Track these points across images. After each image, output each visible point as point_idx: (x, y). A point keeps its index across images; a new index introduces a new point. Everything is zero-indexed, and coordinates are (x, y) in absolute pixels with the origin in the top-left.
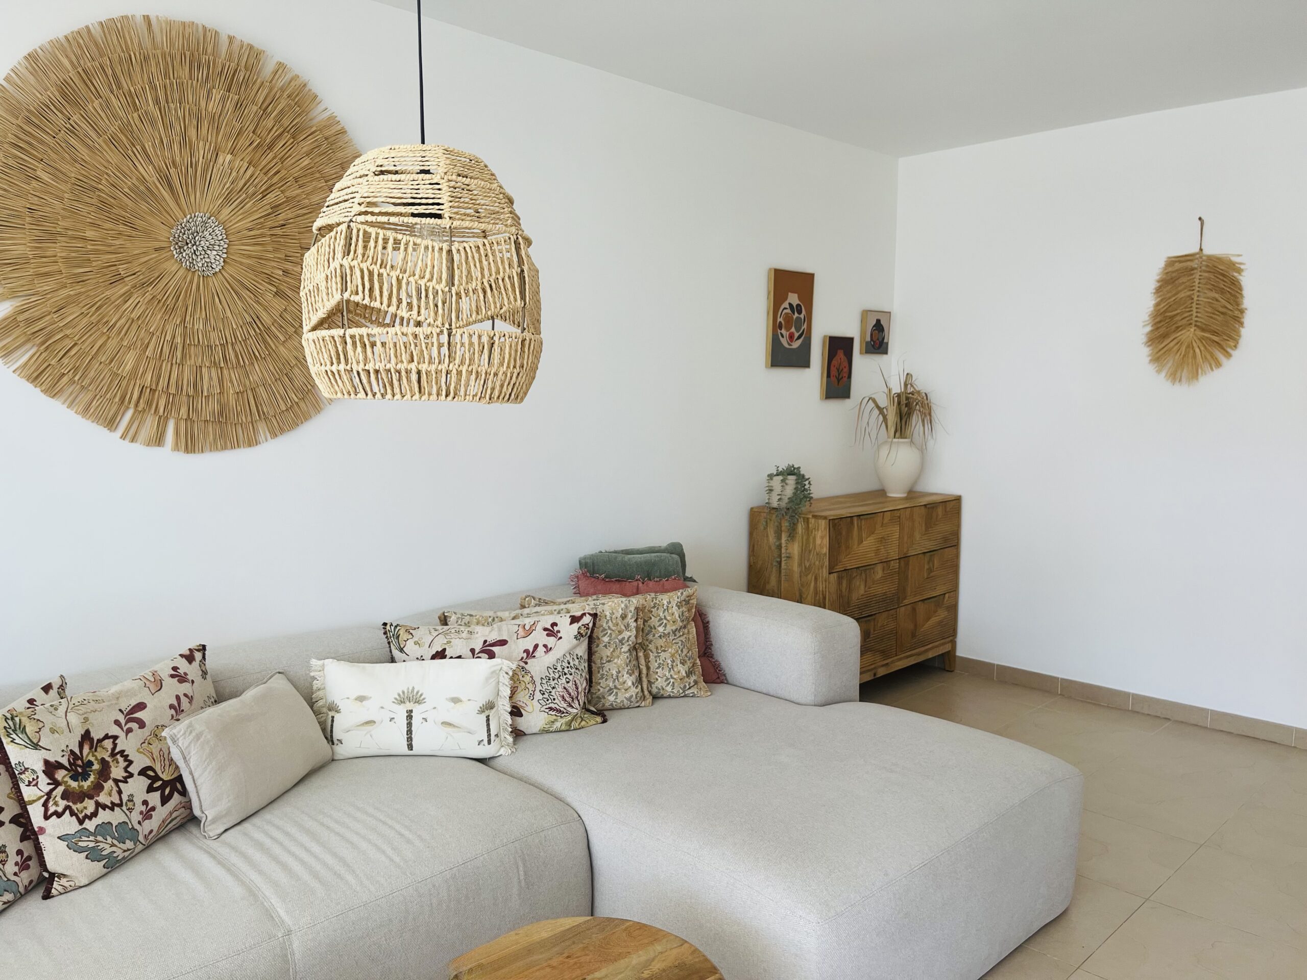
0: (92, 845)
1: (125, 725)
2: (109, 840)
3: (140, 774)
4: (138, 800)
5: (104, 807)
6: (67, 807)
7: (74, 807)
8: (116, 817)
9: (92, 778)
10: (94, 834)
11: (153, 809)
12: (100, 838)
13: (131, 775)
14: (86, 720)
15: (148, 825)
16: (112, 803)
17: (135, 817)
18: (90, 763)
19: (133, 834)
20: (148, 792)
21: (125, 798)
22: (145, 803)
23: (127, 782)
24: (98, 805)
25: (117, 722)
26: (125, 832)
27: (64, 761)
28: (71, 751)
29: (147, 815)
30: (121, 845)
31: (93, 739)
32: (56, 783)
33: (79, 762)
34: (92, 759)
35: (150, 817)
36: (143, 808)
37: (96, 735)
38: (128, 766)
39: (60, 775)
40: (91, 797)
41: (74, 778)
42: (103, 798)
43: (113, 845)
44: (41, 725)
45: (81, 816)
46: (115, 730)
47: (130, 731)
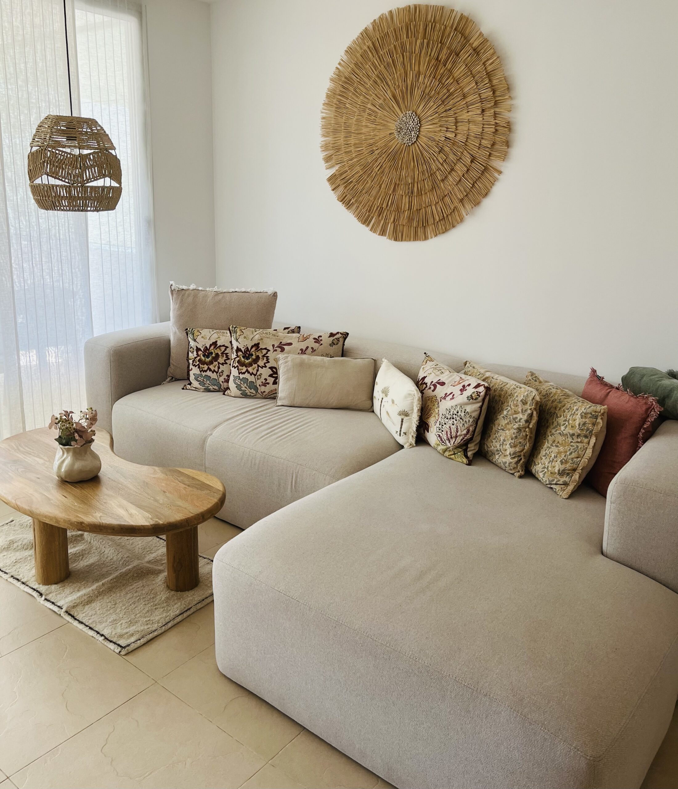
0: (239, 383)
1: (277, 347)
2: (245, 385)
3: (269, 368)
4: (263, 377)
5: (249, 372)
6: (237, 366)
7: (239, 367)
8: (251, 378)
9: (250, 360)
10: (241, 380)
11: (268, 384)
12: (242, 382)
13: (266, 367)
14: (262, 339)
15: (263, 389)
16: (252, 373)
17: (259, 382)
18: (252, 355)
19: (256, 389)
20: (269, 376)
21: (258, 373)
22: (266, 379)
23: (262, 368)
24: (247, 371)
25: (273, 346)
26: (252, 385)
27: (243, 350)
28: (247, 347)
29: (265, 384)
30: (249, 390)
31: (259, 347)
32: (238, 356)
33: (248, 353)
34: (253, 353)
35: (266, 386)
36: (264, 381)
37: (261, 346)
38: (266, 363)
39: (240, 353)
40: (246, 367)
41: (243, 357)
42: (250, 369)
43: (246, 388)
44: (242, 333)
45: (240, 371)
46: (271, 348)
47: (276, 350)
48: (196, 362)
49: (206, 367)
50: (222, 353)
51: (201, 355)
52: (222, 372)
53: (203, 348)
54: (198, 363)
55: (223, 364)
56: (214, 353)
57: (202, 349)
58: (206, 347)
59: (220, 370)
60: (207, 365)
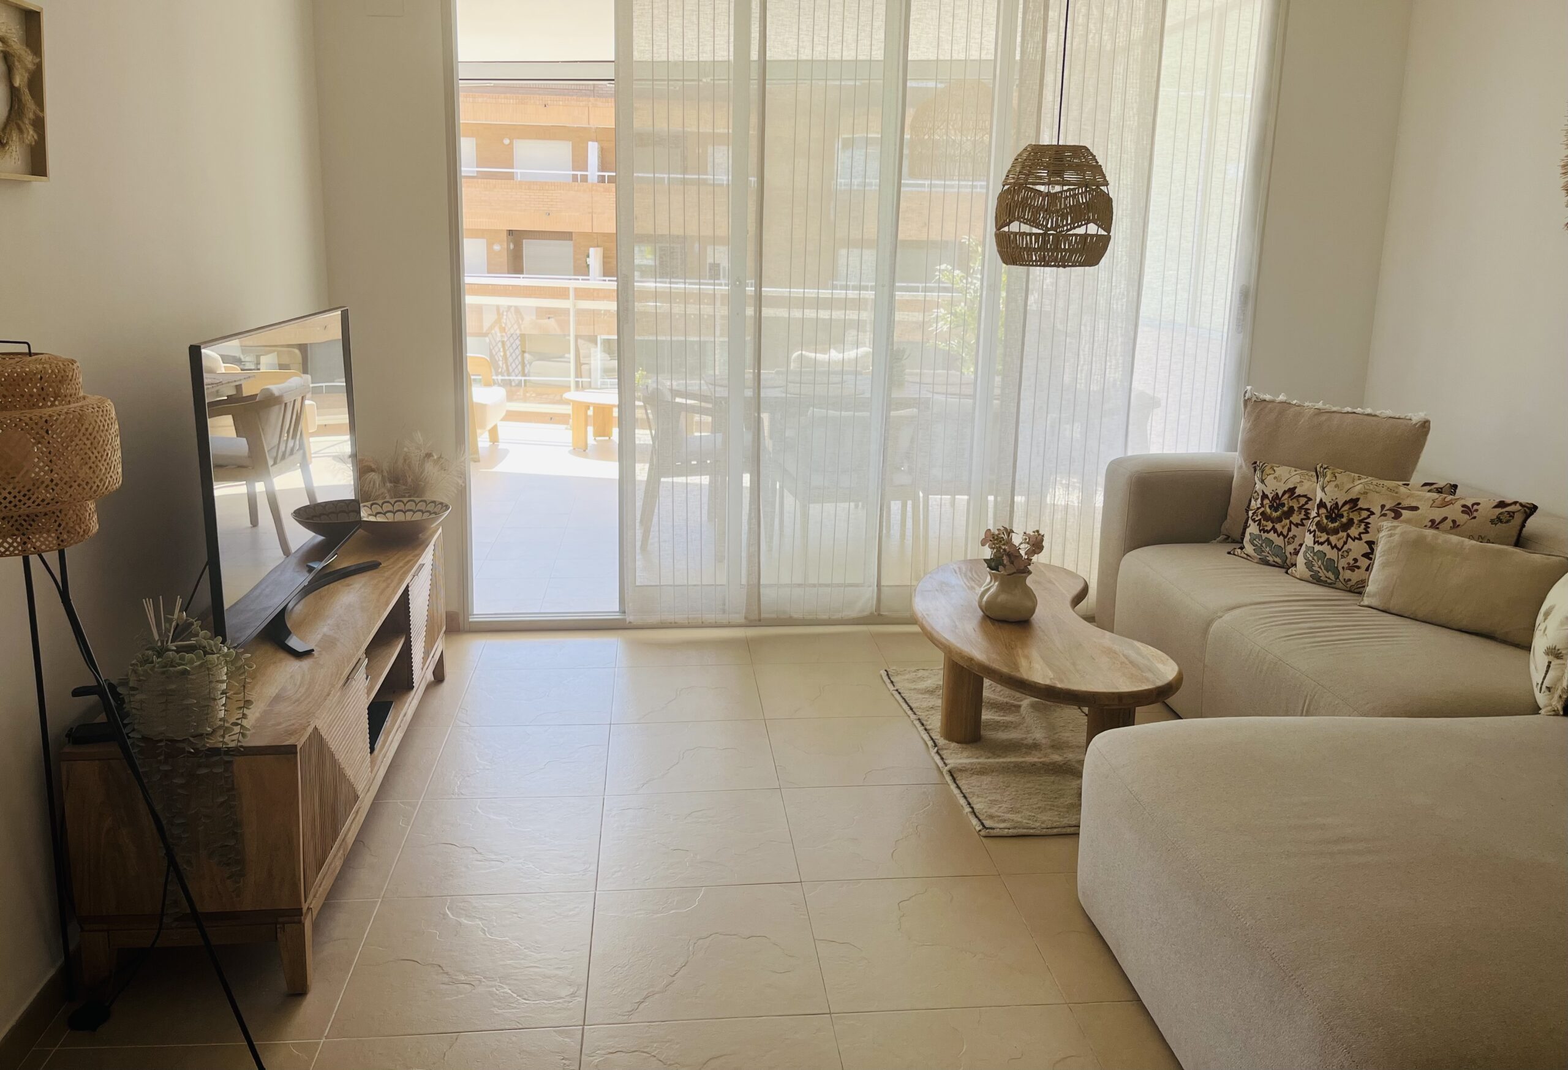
0: (1311, 559)
1: (1388, 510)
2: (1320, 563)
3: (1367, 542)
4: (1352, 556)
5: (1330, 543)
6: (1315, 531)
7: (1317, 532)
8: (1332, 554)
9: (1336, 524)
10: (1315, 554)
11: (1358, 567)
12: (1315, 558)
13: (1360, 539)
14: (1366, 493)
15: (1348, 574)
16: (1335, 545)
17: (1343, 563)
18: (1342, 516)
19: (1337, 574)
20: (1363, 556)
21: (1346, 547)
22: (1356, 560)
23: (1354, 541)
24: (1328, 541)
25: (1383, 506)
26: (1331, 566)
27: (1329, 505)
28: (1337, 503)
29: (1353, 567)
30: (1326, 572)
31: (1357, 505)
32: (1318, 515)
33: (1336, 511)
34: (1345, 514)
35: (1353, 571)
36: (1352, 562)
37: (1361, 504)
38: (1363, 533)
39: (1323, 511)
40: (1328, 534)
41: (1327, 517)
42: (1333, 539)
43: (1320, 567)
44: (1334, 479)
45: (1316, 540)
46: (1377, 510)
47: (1385, 515)
48: (1257, 516)
49: (1269, 525)
50: (1300, 508)
51: (1267, 506)
52: (1294, 537)
53: (1272, 495)
54: (1260, 517)
55: (1297, 525)
56: (1286, 506)
57: (1270, 497)
58: (1277, 493)
59: (1291, 534)
60: (1272, 522)
